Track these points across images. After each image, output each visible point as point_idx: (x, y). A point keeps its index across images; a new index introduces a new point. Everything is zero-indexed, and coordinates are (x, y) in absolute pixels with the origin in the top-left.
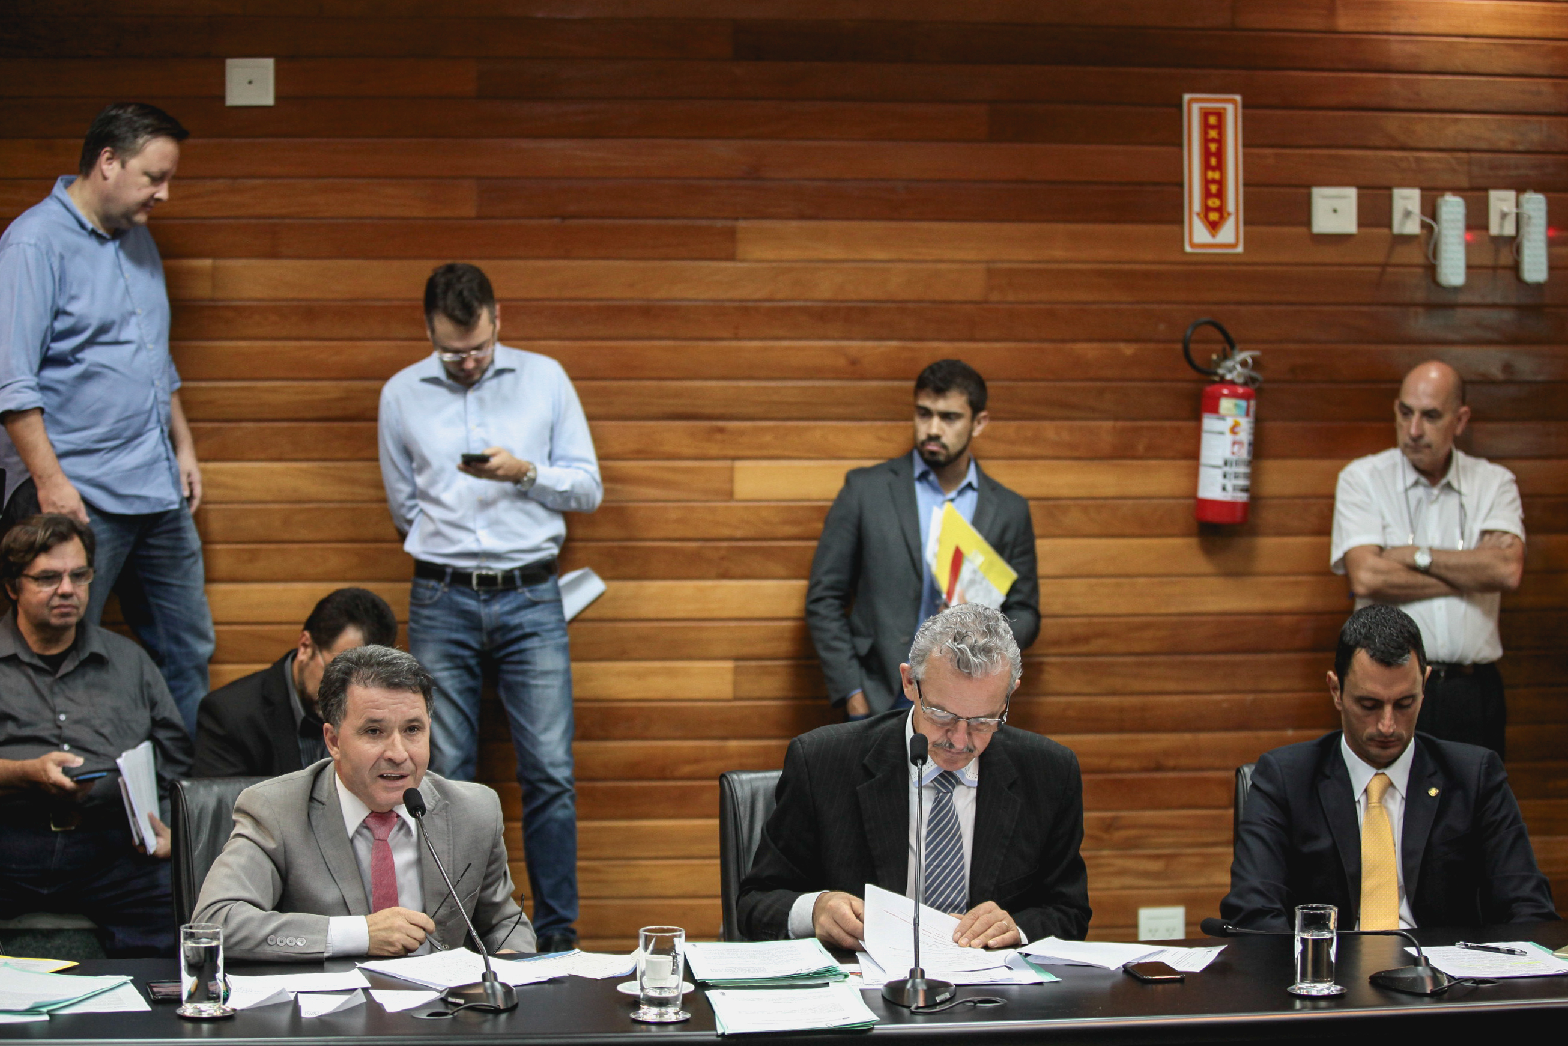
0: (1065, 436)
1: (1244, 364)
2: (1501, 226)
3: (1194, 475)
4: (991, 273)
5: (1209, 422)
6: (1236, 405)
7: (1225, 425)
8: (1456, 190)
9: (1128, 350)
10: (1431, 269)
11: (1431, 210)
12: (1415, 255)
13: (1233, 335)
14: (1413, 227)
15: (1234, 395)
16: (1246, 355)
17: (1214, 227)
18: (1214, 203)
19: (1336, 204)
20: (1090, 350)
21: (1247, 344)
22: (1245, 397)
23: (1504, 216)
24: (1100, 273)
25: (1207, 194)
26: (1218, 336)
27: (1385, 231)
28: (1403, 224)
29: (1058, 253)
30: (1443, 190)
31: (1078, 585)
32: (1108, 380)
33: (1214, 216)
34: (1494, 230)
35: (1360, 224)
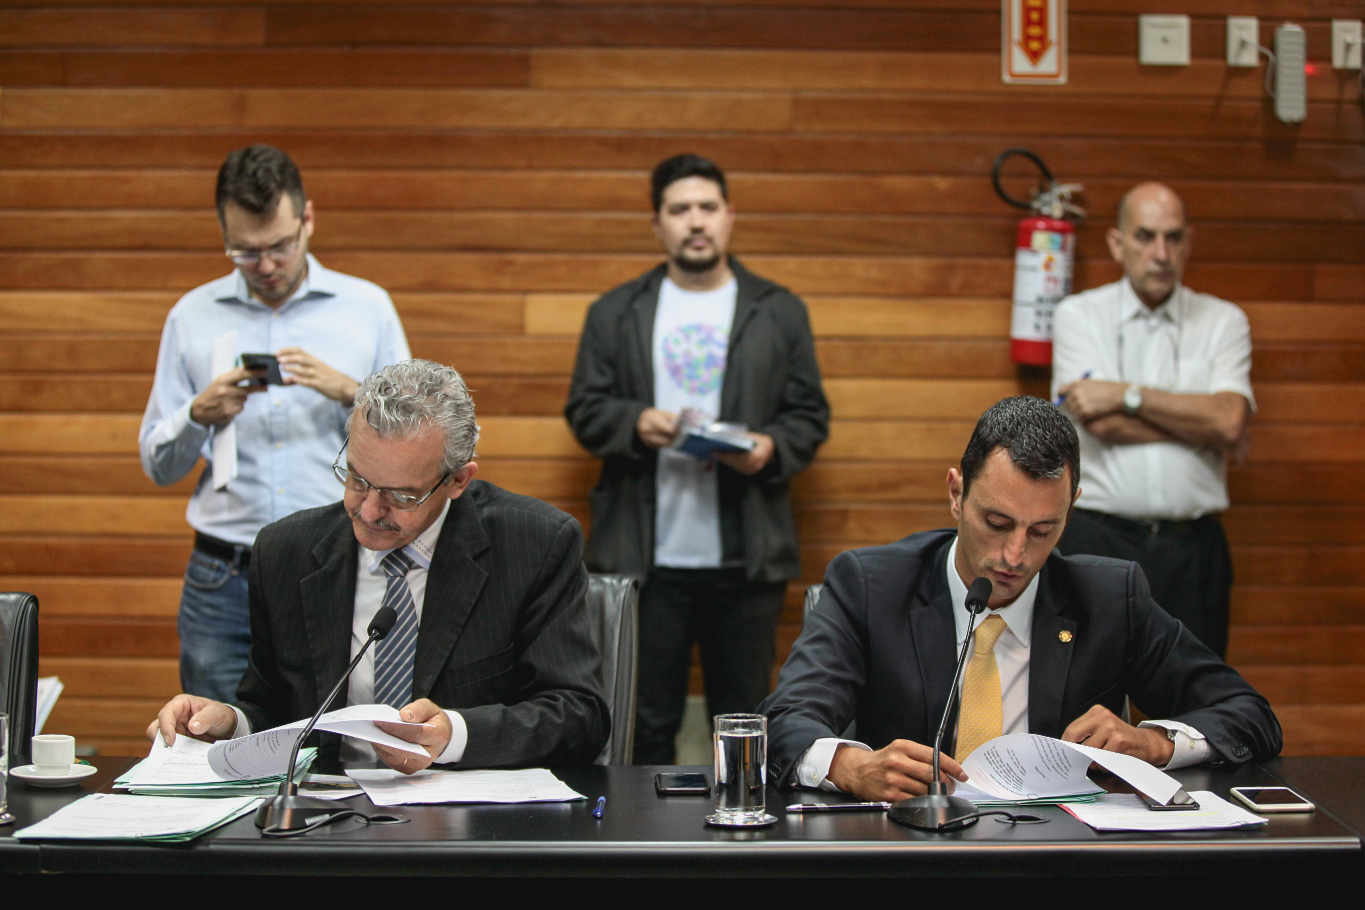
0: (874, 273)
1: (1062, 198)
2: (1346, 58)
3: (1008, 315)
4: (797, 103)
5: (1024, 258)
6: (1051, 241)
7: (1037, 261)
8: (1296, 20)
9: (942, 183)
10: (1269, 102)
11: (1268, 40)
12: (1249, 88)
13: (1052, 168)
14: (1250, 58)
15: (1050, 229)
16: (1066, 189)
17: (1035, 56)
18: (1035, 31)
19: (1168, 33)
20: (899, 183)
21: (1066, 178)
22: (1062, 231)
23: (1348, 47)
24: (911, 104)
25: (1027, 22)
26: (1032, 168)
27: (1217, 62)
28: (1238, 54)
29: (868, 82)
30: (1282, 20)
31: (887, 429)
32: (917, 214)
33: (1035, 45)
34: (1338, 61)
35: (1195, 53)
